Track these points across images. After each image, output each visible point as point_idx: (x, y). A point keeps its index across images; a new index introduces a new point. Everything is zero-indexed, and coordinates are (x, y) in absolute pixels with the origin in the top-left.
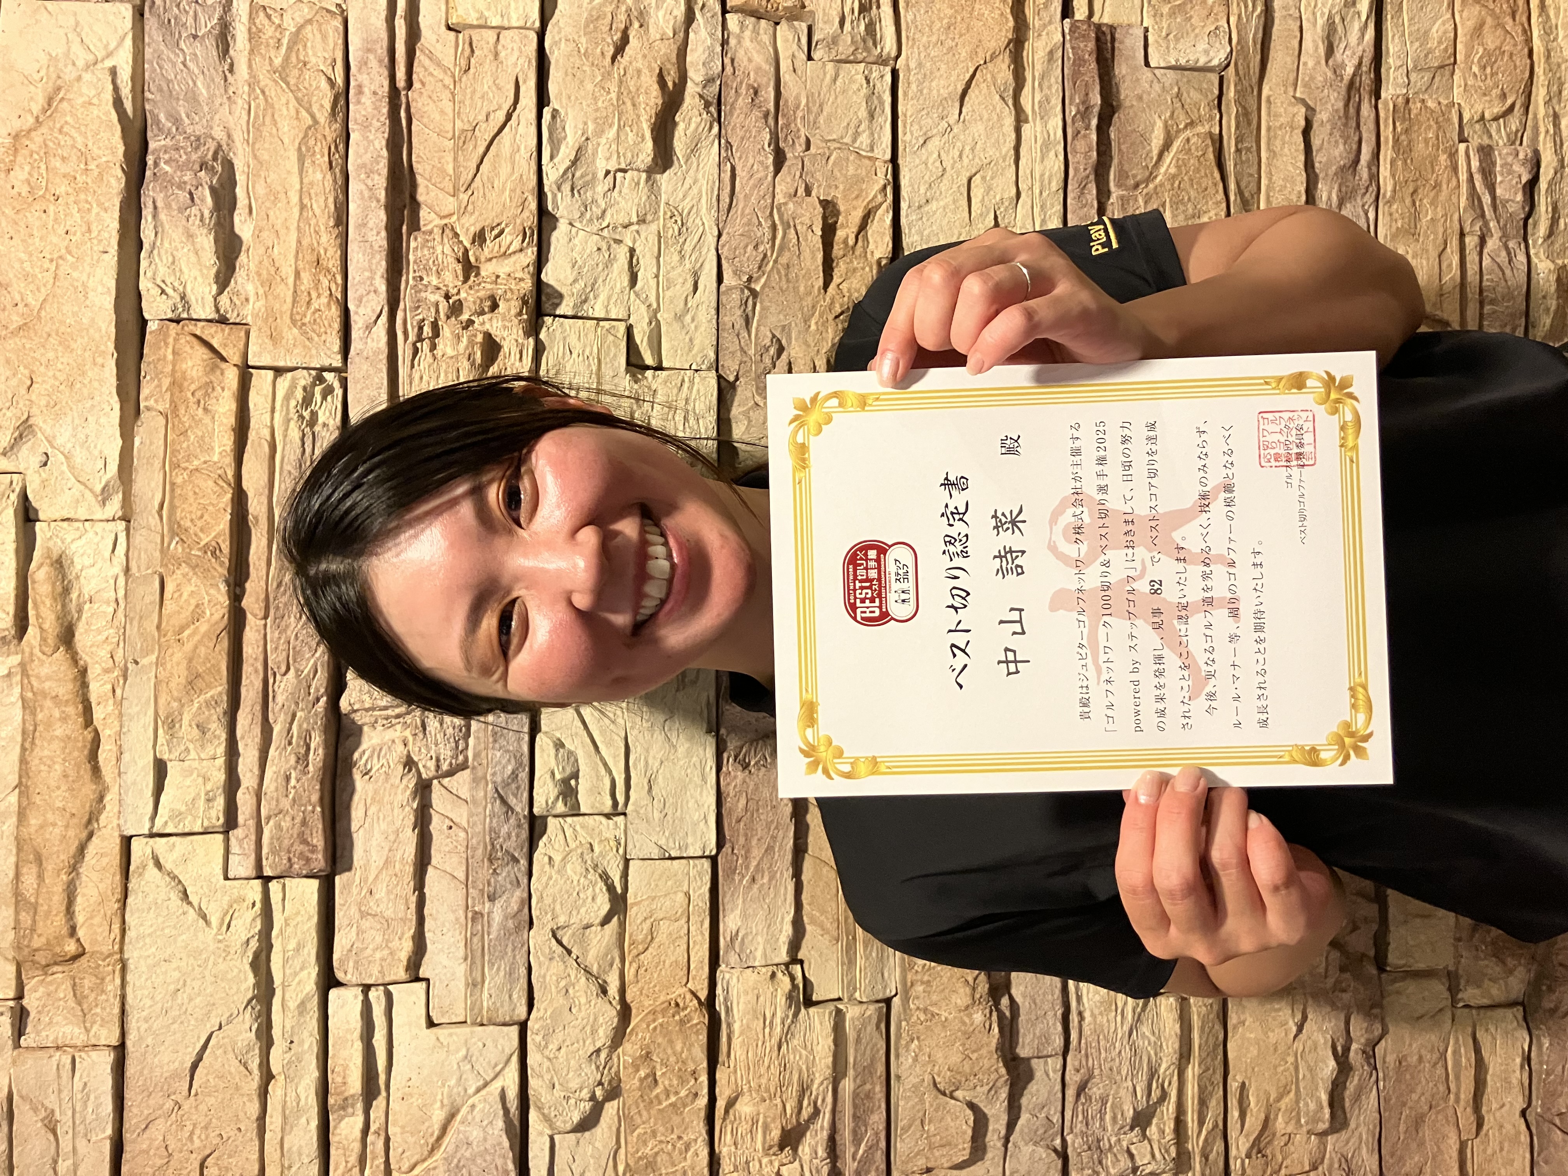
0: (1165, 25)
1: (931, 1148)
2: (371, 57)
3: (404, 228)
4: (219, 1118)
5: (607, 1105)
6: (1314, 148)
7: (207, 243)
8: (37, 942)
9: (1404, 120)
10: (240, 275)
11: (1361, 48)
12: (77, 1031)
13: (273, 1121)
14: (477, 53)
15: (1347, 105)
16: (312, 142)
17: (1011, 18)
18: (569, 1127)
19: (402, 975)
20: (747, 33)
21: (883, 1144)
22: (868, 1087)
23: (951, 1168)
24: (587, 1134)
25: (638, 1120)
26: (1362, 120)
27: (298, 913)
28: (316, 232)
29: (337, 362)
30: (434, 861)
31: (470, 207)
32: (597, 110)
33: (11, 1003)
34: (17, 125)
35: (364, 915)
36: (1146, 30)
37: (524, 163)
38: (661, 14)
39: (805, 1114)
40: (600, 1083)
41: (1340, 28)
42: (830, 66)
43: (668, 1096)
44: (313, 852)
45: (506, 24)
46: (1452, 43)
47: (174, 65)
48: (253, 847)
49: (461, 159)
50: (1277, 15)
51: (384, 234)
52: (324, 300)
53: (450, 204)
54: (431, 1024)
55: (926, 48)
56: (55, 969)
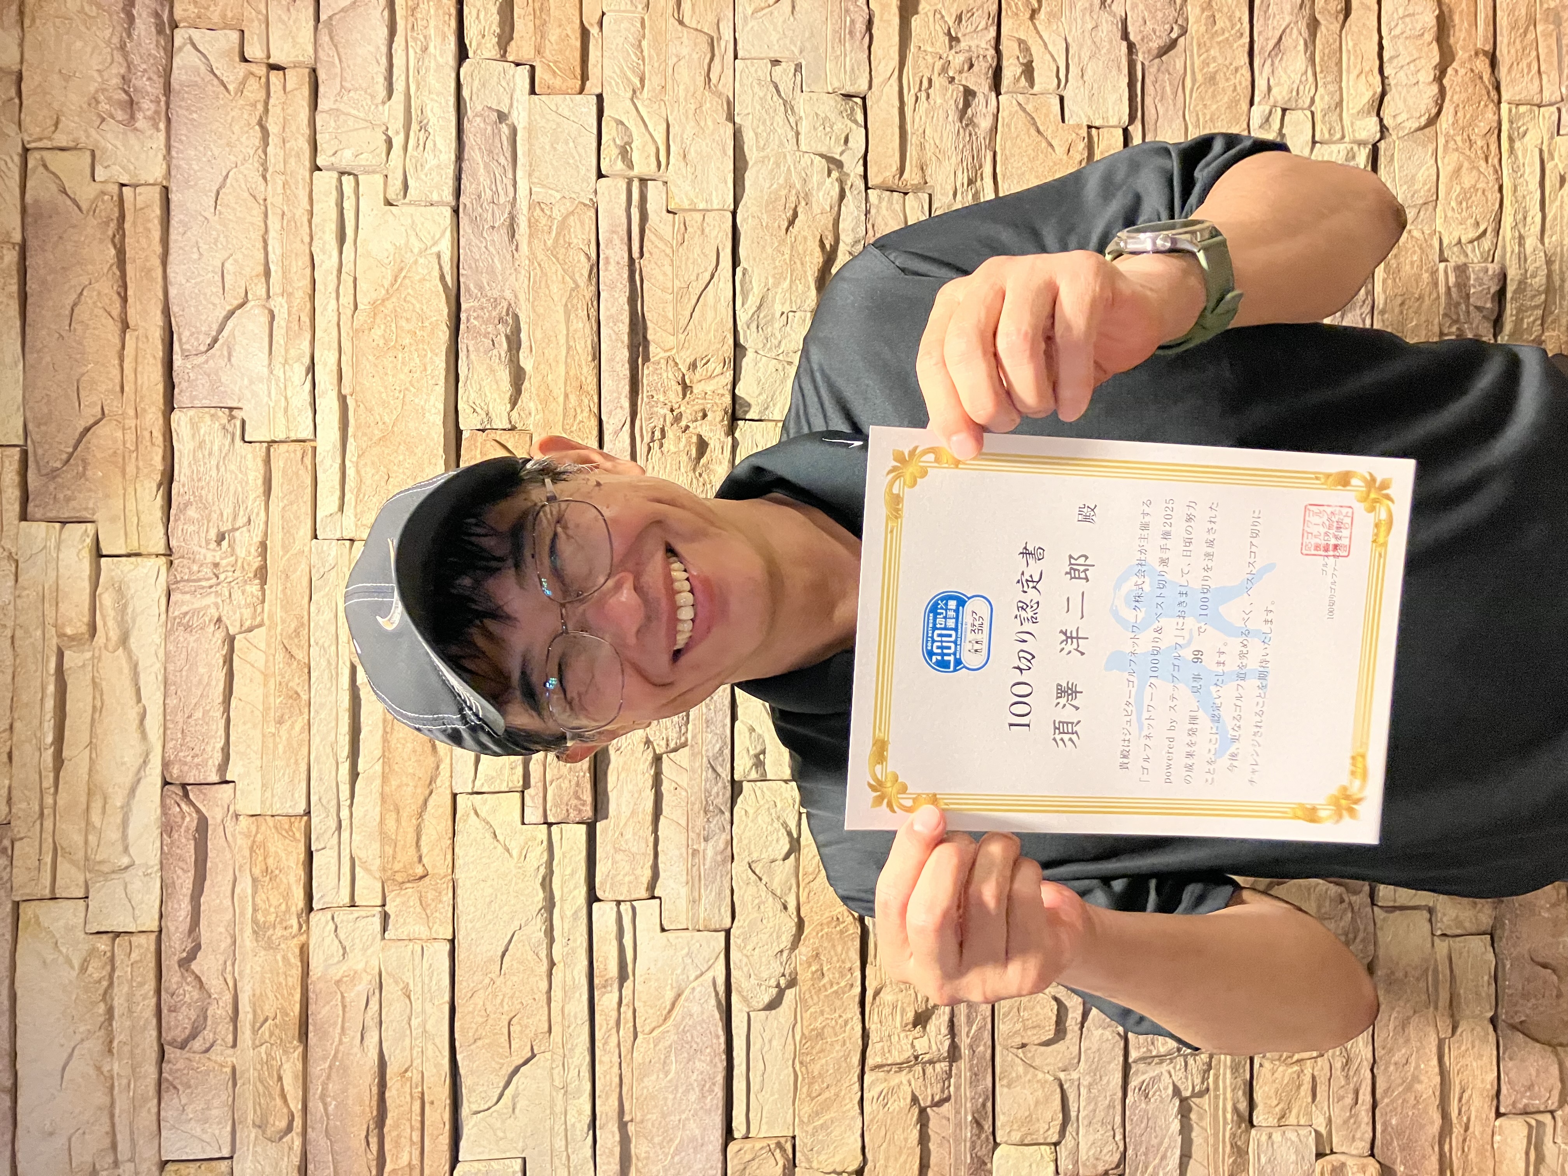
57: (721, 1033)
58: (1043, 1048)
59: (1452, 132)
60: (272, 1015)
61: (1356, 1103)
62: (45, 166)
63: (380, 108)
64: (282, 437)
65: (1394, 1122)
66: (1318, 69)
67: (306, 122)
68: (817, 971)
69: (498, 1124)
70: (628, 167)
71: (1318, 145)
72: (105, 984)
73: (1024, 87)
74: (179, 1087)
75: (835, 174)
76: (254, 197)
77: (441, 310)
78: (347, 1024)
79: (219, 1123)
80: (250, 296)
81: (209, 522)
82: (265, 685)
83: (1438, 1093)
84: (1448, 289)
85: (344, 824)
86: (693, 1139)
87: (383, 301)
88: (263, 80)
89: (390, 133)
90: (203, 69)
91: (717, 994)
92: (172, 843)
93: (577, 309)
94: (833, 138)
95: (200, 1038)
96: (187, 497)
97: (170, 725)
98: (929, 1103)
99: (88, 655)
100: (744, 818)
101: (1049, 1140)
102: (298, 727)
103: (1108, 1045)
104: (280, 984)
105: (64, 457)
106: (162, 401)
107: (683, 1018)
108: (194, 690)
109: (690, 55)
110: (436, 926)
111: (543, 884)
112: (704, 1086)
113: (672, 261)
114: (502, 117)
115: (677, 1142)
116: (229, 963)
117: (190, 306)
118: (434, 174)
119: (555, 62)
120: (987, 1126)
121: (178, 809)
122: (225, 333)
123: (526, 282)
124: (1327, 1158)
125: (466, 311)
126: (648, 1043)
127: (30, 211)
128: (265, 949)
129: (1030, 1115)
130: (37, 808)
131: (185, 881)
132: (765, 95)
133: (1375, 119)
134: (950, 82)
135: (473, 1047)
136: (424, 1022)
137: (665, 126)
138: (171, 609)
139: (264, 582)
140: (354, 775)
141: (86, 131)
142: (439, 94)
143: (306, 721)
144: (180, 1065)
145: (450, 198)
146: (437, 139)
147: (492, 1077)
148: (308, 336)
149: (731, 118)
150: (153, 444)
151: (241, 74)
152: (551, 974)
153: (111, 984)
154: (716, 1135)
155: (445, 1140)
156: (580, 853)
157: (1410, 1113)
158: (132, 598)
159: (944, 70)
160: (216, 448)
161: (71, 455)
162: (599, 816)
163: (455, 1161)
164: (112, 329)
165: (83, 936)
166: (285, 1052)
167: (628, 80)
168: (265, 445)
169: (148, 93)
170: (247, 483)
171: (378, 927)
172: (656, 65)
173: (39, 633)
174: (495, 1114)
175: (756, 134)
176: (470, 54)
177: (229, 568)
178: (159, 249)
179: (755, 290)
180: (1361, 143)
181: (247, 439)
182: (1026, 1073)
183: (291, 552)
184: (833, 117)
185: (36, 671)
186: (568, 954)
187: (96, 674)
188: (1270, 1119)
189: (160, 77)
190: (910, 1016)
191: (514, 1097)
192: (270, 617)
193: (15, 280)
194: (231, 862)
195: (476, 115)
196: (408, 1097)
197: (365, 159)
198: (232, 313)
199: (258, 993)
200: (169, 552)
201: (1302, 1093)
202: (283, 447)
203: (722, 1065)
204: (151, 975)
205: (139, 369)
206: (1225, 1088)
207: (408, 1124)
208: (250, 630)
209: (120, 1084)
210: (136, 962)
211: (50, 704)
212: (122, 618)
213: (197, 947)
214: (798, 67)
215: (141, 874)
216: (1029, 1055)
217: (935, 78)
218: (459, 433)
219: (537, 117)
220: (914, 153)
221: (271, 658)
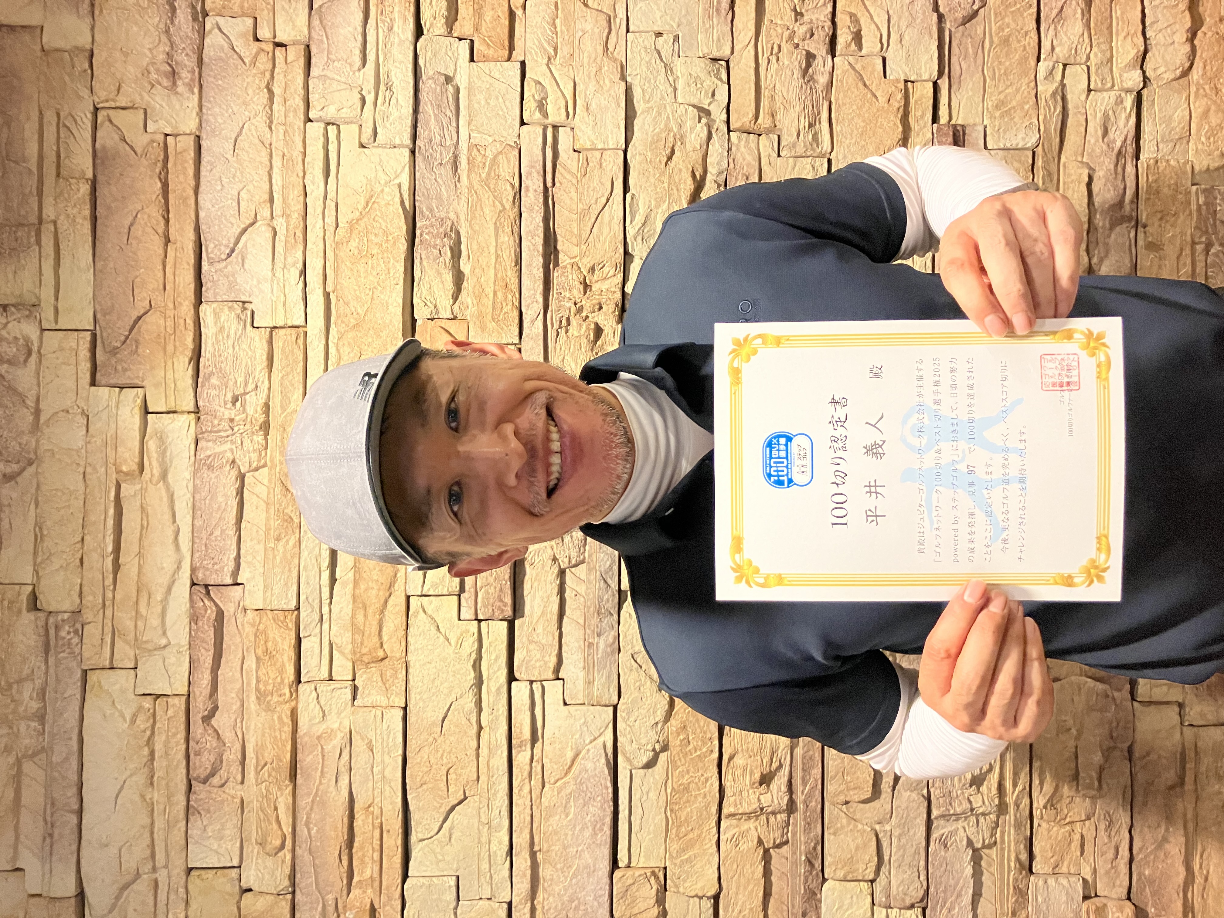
0: (997, 123)
1: (848, 790)
2: (534, 171)
3: (551, 265)
4: (456, 748)
5: (661, 755)
6: (1094, 194)
7: (448, 277)
8: (365, 650)
9: (1154, 174)
10: (463, 293)
11: (1126, 130)
12: (383, 698)
13: (484, 751)
14: (590, 164)
15: (1116, 165)
16: (502, 220)
17: (900, 126)
18: (640, 765)
19: (551, 676)
20: (743, 143)
21: (820, 786)
22: (811, 753)
23: (860, 802)
24: (650, 770)
25: (679, 763)
26: (1127, 175)
27: (496, 639)
28: (505, 270)
29: (516, 341)
30: (567, 613)
31: (587, 253)
32: (656, 194)
33: (351, 683)
34: (351, 216)
35: (531, 642)
36: (986, 127)
37: (616, 227)
38: (693, 136)
39: (775, 766)
40: (658, 742)
41: (1112, 118)
42: (791, 160)
43: (696, 751)
44: (505, 606)
45: (606, 147)
46: (1188, 123)
47: (430, 180)
48: (473, 602)
49: (582, 225)
50: (1071, 113)
51: (541, 270)
52: (510, 307)
53: (576, 250)
54: (565, 704)
55: (848, 147)
56: (372, 665)
57: (609, 784)
58: (862, 805)
59: (1201, 82)
60: (270, 761)
61: (1117, 858)
62: (110, 121)
63: (357, 73)
64: (281, 323)
65: (1147, 873)
66: (1093, 32)
67: (301, 85)
68: (684, 739)
69: (438, 850)
70: (544, 117)
71: (1093, 93)
72: (148, 733)
73: (854, 51)
74: (202, 812)
75: (704, 120)
76: (263, 143)
77: (401, 227)
78: (326, 770)
79: (231, 840)
80: (258, 217)
81: (226, 387)
82: (267, 512)
83: (1183, 851)
84: (1199, 207)
85: (325, 617)
86: (587, 866)
87: (358, 220)
88: (270, 54)
89: (364, 93)
90: (226, 46)
91: (606, 755)
92: (198, 629)
93: (504, 227)
94: (703, 92)
95: (217, 776)
96: (211, 369)
97: (197, 540)
98: (771, 845)
99: (138, 487)
100: (628, 619)
101: (866, 878)
102: (291, 543)
103: (915, 805)
104: (276, 737)
105: (123, 338)
106: (193, 296)
107: (580, 773)
108: (214, 514)
109: (592, 30)
110: (393, 697)
111: (474, 666)
112: (596, 825)
113: (577, 188)
114: (448, 79)
115: (575, 868)
116: (239, 720)
117: (214, 225)
118: (397, 123)
119: (489, 37)
120: (818, 864)
121: (202, 604)
122: (240, 245)
123: (466, 206)
124: (1092, 900)
125: (420, 228)
126: (553, 790)
127: (99, 155)
128: (265, 711)
129: (852, 857)
130: (101, 601)
131: (207, 658)
132: (650, 60)
133: (1139, 71)
134: (795, 48)
135: (419, 790)
136: (383, 770)
137: (572, 84)
138: (198, 454)
139: (267, 433)
140: (333, 580)
141: (140, 95)
142: (401, 62)
143: (297, 539)
144: (203, 796)
145: (408, 142)
146: (399, 97)
147: (434, 813)
148: (301, 248)
149: (623, 77)
150: (186, 329)
151: (254, 51)
152: (479, 736)
153: (153, 733)
154: (605, 865)
155: (398, 860)
156: (502, 643)
157: (1160, 867)
158: (170, 444)
159: (791, 38)
160: (232, 332)
161: (127, 337)
162: (517, 615)
163: (405, 876)
164: (158, 242)
165: (133, 696)
166: (280, 789)
167: (545, 50)
168: (269, 330)
169: (185, 65)
170: (255, 358)
171: (349, 696)
172: (566, 38)
173: (103, 469)
174: (436, 842)
175: (643, 90)
176: (425, 32)
177: (241, 423)
178: (192, 183)
179: (641, 211)
180: (1128, 91)
181: (255, 325)
182: (849, 824)
183: (288, 411)
184: (702, 76)
185: (101, 498)
186: (492, 720)
187: (143, 501)
188: (1046, 868)
189: (194, 53)
190: (757, 776)
191: (451, 829)
192: (272, 461)
193: (88, 206)
194: (241, 645)
195: (429, 79)
196: (371, 827)
197: (345, 113)
198: (245, 230)
199: (260, 743)
200: (197, 411)
201: (1073, 848)
202: (282, 332)
203: (610, 810)
204: (182, 727)
205: (177, 273)
206: (1009, 842)
207: (370, 847)
208: (257, 469)
209: (158, 809)
210: (171, 717)
211: (110, 522)
212: (163, 459)
213: (216, 708)
214: (676, 38)
215: (175, 651)
216: (851, 810)
217: (783, 44)
218: (414, 321)
219: (475, 79)
220: (766, 103)
221: (272, 491)
